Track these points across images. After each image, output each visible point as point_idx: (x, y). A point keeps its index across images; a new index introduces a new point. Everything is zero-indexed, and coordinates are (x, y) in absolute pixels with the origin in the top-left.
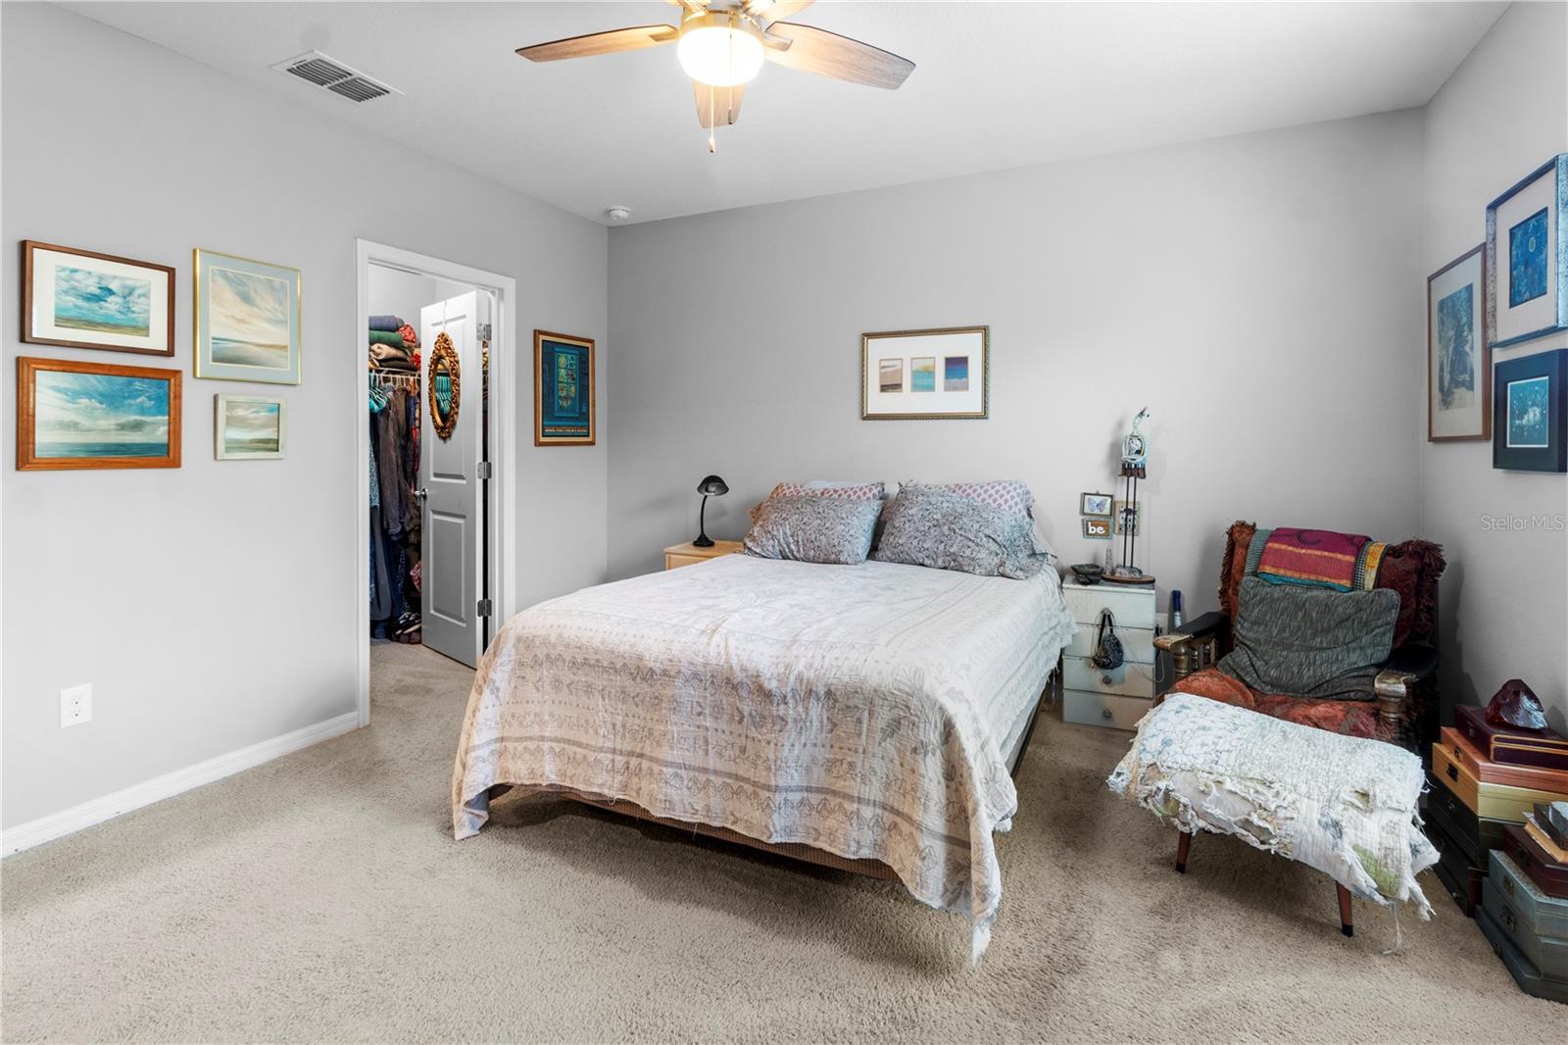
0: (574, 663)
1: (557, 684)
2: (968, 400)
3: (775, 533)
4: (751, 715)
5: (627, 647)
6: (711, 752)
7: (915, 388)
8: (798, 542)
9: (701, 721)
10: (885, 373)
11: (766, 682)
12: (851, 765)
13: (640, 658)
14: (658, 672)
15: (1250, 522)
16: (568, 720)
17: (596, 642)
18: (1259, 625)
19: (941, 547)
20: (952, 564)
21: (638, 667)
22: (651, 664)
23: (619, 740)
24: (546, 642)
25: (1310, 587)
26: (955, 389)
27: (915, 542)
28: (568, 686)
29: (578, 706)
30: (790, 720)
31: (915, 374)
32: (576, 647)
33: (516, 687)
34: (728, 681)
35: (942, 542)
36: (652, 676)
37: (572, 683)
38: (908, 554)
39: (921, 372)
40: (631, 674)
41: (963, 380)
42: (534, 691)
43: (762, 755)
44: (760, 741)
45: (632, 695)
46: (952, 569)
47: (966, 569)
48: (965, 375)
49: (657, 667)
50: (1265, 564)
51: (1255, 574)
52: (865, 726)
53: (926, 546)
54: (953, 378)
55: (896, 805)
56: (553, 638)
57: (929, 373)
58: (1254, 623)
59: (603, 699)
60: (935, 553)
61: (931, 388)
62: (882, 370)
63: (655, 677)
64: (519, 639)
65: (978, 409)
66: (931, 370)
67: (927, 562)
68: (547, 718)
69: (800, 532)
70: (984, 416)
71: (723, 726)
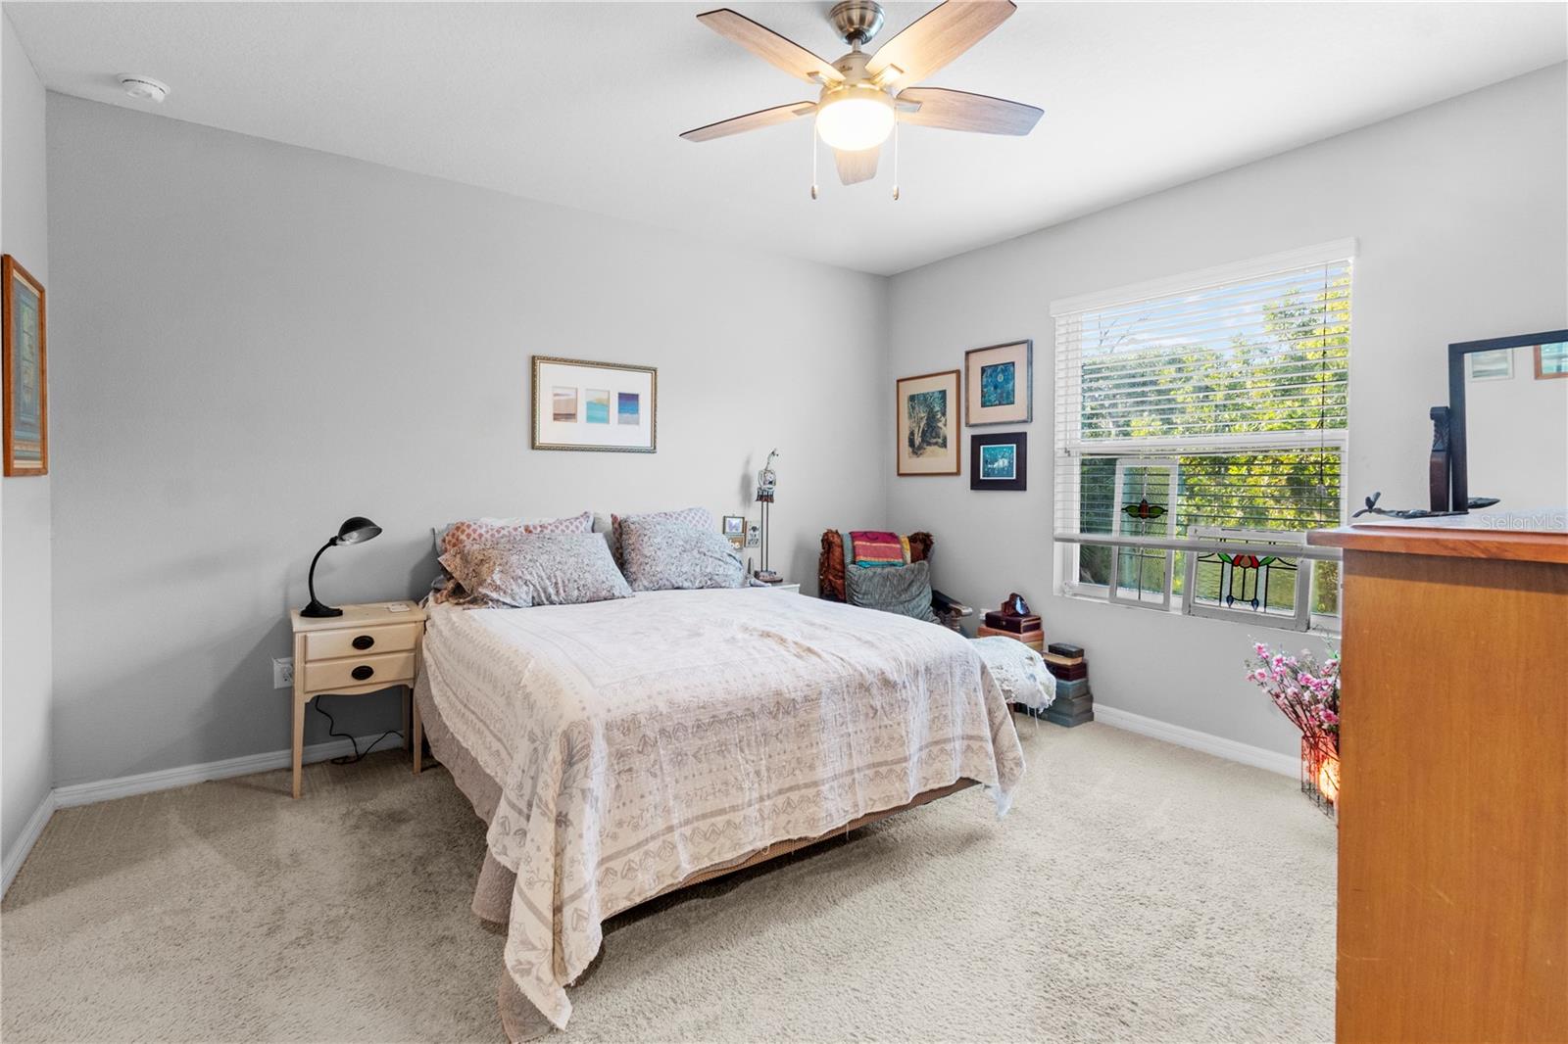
0: (699, 727)
1: (679, 759)
2: (639, 436)
3: (529, 577)
4: (882, 707)
5: (759, 689)
6: (854, 753)
7: (590, 419)
8: (556, 583)
9: (844, 730)
10: (559, 400)
11: (890, 676)
12: (945, 716)
13: (778, 693)
14: (799, 700)
15: (834, 530)
16: (699, 792)
17: (720, 695)
18: (867, 594)
19: (698, 569)
20: (709, 583)
21: (778, 703)
22: (793, 695)
23: (764, 785)
24: (654, 715)
25: (883, 566)
26: (627, 423)
27: (673, 568)
28: (695, 756)
29: (711, 771)
30: (910, 700)
31: (590, 405)
32: (699, 708)
33: (618, 787)
34: (861, 686)
35: (697, 565)
36: (794, 706)
37: (700, 748)
38: (668, 580)
39: (595, 404)
40: (771, 713)
41: (635, 416)
42: (650, 778)
43: (895, 736)
44: (891, 726)
45: (775, 733)
46: (708, 587)
47: (723, 585)
48: (636, 411)
49: (798, 696)
50: (859, 555)
51: (854, 562)
52: (950, 685)
53: (684, 570)
54: (625, 412)
55: (969, 733)
56: (663, 708)
57: (604, 405)
58: (864, 594)
59: (742, 751)
60: (693, 575)
61: (606, 420)
62: (557, 398)
63: (797, 706)
64: (609, 727)
65: (647, 443)
66: (605, 403)
67: (686, 584)
68: (671, 803)
69: (558, 573)
70: (653, 450)
71: (862, 726)
